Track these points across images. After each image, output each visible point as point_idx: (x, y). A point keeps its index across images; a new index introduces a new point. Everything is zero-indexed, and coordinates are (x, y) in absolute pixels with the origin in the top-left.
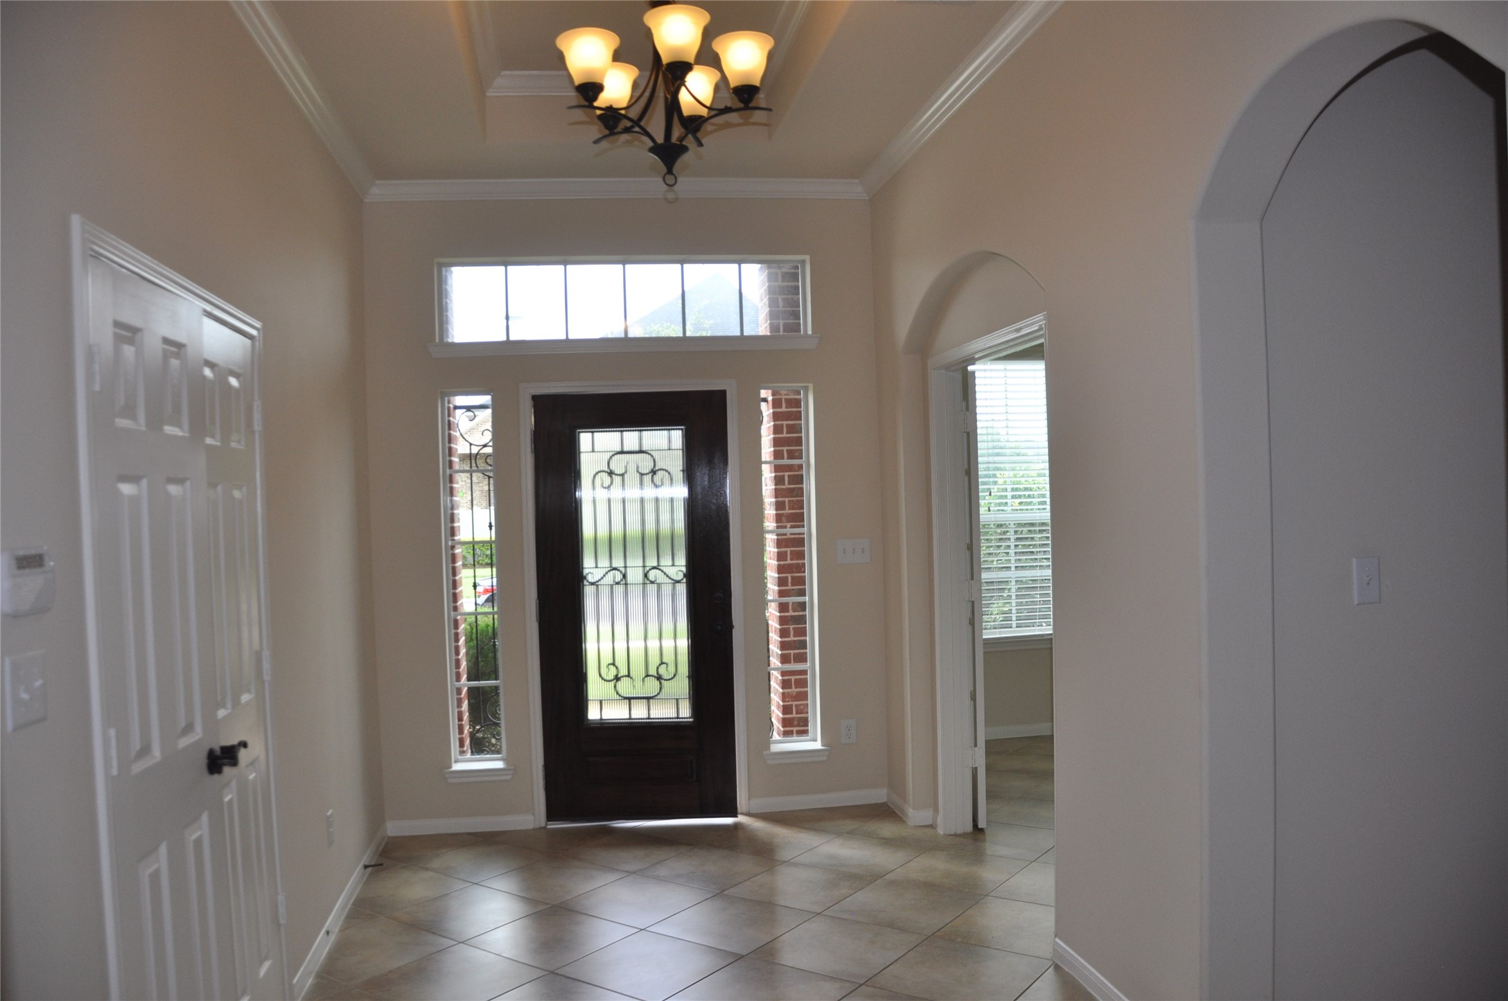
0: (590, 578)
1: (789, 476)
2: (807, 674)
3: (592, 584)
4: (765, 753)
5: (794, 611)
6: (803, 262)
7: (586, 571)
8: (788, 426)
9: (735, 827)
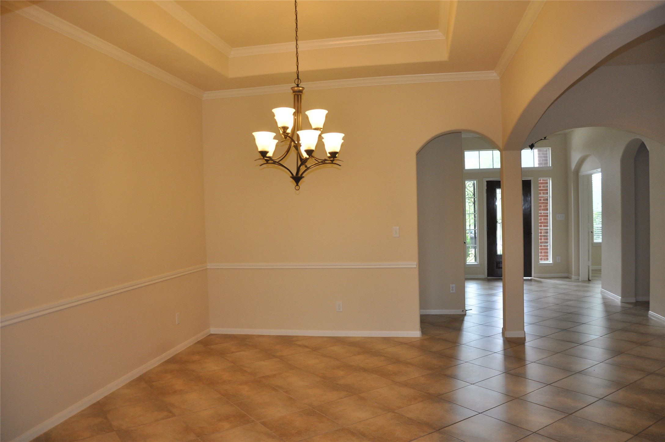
0: (499, 222)
1: (543, 199)
2: (548, 247)
3: (499, 223)
4: (538, 263)
5: (544, 234)
6: (549, 149)
7: (498, 221)
8: (543, 186)
9: (531, 279)
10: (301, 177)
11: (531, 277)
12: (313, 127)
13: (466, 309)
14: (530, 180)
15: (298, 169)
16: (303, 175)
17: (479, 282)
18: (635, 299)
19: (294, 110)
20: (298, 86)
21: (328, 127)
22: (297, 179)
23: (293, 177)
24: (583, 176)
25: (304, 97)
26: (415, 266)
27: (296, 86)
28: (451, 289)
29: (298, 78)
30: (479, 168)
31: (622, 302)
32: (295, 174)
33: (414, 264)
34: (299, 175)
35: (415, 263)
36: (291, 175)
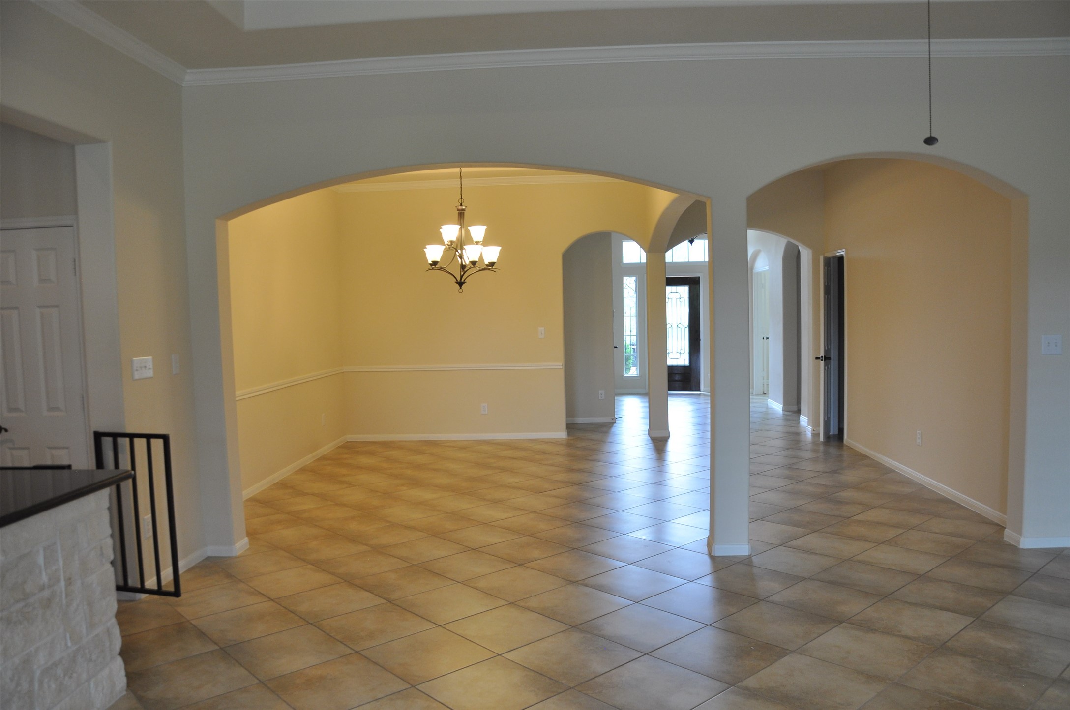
9: (700, 393)
10: (464, 282)
11: (699, 390)
12: (475, 240)
13: (616, 416)
14: (699, 277)
15: (462, 277)
16: (465, 281)
17: (637, 396)
18: (797, 407)
19: (460, 227)
20: (461, 205)
21: (487, 242)
22: (461, 284)
23: (457, 282)
24: (757, 273)
25: (466, 213)
26: (561, 367)
27: (460, 205)
28: (600, 395)
29: (461, 198)
30: (639, 262)
31: (784, 410)
32: (459, 280)
33: (559, 364)
34: (462, 280)
35: (561, 364)
36: (455, 280)
